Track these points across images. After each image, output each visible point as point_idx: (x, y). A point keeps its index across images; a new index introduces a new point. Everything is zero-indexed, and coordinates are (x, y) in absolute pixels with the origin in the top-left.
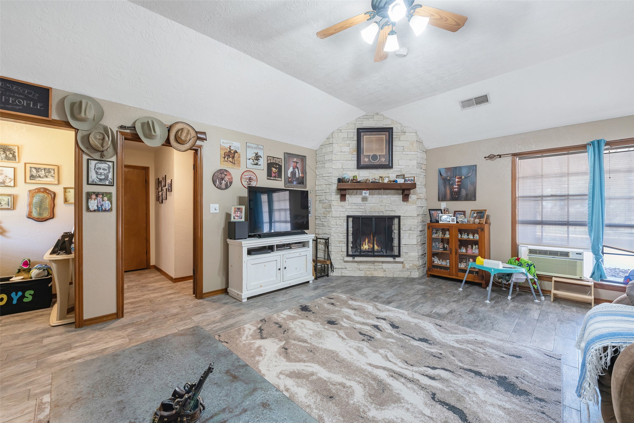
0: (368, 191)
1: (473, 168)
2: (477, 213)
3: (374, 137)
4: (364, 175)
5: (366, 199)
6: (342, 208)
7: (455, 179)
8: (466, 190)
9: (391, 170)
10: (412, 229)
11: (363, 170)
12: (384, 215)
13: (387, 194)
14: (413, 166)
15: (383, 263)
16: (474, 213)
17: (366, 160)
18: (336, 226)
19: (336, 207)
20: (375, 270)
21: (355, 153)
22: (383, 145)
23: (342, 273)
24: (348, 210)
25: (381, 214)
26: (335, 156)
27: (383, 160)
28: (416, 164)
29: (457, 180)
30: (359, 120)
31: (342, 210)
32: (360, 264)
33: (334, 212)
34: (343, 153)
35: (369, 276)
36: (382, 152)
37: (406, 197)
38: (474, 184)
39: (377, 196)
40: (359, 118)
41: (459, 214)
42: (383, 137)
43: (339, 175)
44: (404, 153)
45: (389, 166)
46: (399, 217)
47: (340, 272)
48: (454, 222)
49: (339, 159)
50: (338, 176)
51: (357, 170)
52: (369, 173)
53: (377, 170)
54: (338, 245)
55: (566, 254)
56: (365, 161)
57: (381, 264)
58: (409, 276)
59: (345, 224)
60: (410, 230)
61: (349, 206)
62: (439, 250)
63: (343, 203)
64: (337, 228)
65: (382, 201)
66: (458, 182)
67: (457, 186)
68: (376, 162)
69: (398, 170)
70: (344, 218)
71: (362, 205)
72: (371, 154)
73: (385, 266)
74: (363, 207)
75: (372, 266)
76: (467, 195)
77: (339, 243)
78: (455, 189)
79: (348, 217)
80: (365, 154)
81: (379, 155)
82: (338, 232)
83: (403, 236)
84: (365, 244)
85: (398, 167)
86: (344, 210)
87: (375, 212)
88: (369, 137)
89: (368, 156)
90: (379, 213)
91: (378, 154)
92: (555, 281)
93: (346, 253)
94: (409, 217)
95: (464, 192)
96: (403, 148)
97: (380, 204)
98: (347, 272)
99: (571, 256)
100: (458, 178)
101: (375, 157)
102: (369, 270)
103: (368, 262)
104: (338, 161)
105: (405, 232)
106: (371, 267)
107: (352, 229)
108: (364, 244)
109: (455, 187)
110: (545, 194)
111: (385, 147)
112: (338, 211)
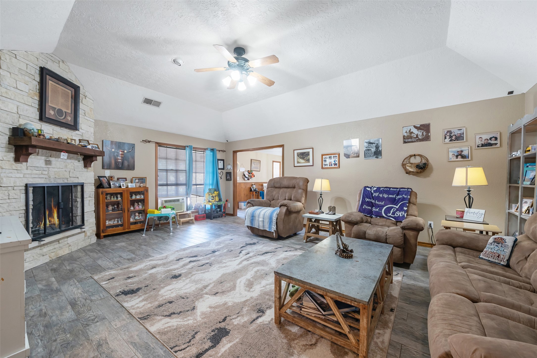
1: (133, 146)
2: (138, 179)
3: (58, 87)
5: (49, 162)
6: (18, 173)
7: (119, 152)
8: (128, 162)
9: (77, 132)
10: (91, 196)
11: (46, 124)
12: (69, 182)
15: (68, 238)
16: (136, 180)
17: (52, 112)
18: (8, 201)
19: (7, 171)
20: (61, 248)
21: (37, 98)
22: (69, 101)
24: (27, 176)
25: (66, 182)
27: (68, 118)
29: (120, 153)
30: (43, 56)
31: (18, 175)
32: (43, 248)
33: (4, 179)
34: (19, 92)
36: (68, 109)
37: (87, 163)
38: (133, 158)
41: (122, 180)
43: (13, 123)
44: (86, 118)
45: (75, 128)
46: (82, 184)
48: (124, 187)
49: (12, 98)
50: (11, 123)
51: (39, 122)
52: (53, 130)
53: (62, 129)
55: (178, 200)
56: (50, 113)
57: (66, 239)
58: (90, 243)
59: (23, 196)
61: (27, 170)
62: (109, 212)
63: (19, 166)
64: (10, 204)
65: (66, 166)
66: (122, 154)
67: (120, 158)
68: (61, 119)
69: (80, 134)
70: (21, 188)
71: (45, 169)
72: (57, 108)
73: (70, 240)
74: (46, 173)
75: (56, 245)
76: (128, 165)
78: (119, 160)
80: (50, 105)
81: (65, 112)
82: (12, 209)
85: (80, 130)
86: (22, 176)
87: (59, 178)
88: (55, 85)
89: (54, 109)
90: (64, 180)
91: (63, 110)
92: (179, 215)
95: (126, 163)
96: (84, 112)
97: (64, 170)
99: (181, 201)
100: (122, 151)
101: (60, 112)
102: (54, 250)
103: (53, 242)
104: (12, 101)
105: (86, 199)
107: (33, 203)
109: (119, 158)
110: (168, 168)
111: (70, 102)
112: (12, 177)
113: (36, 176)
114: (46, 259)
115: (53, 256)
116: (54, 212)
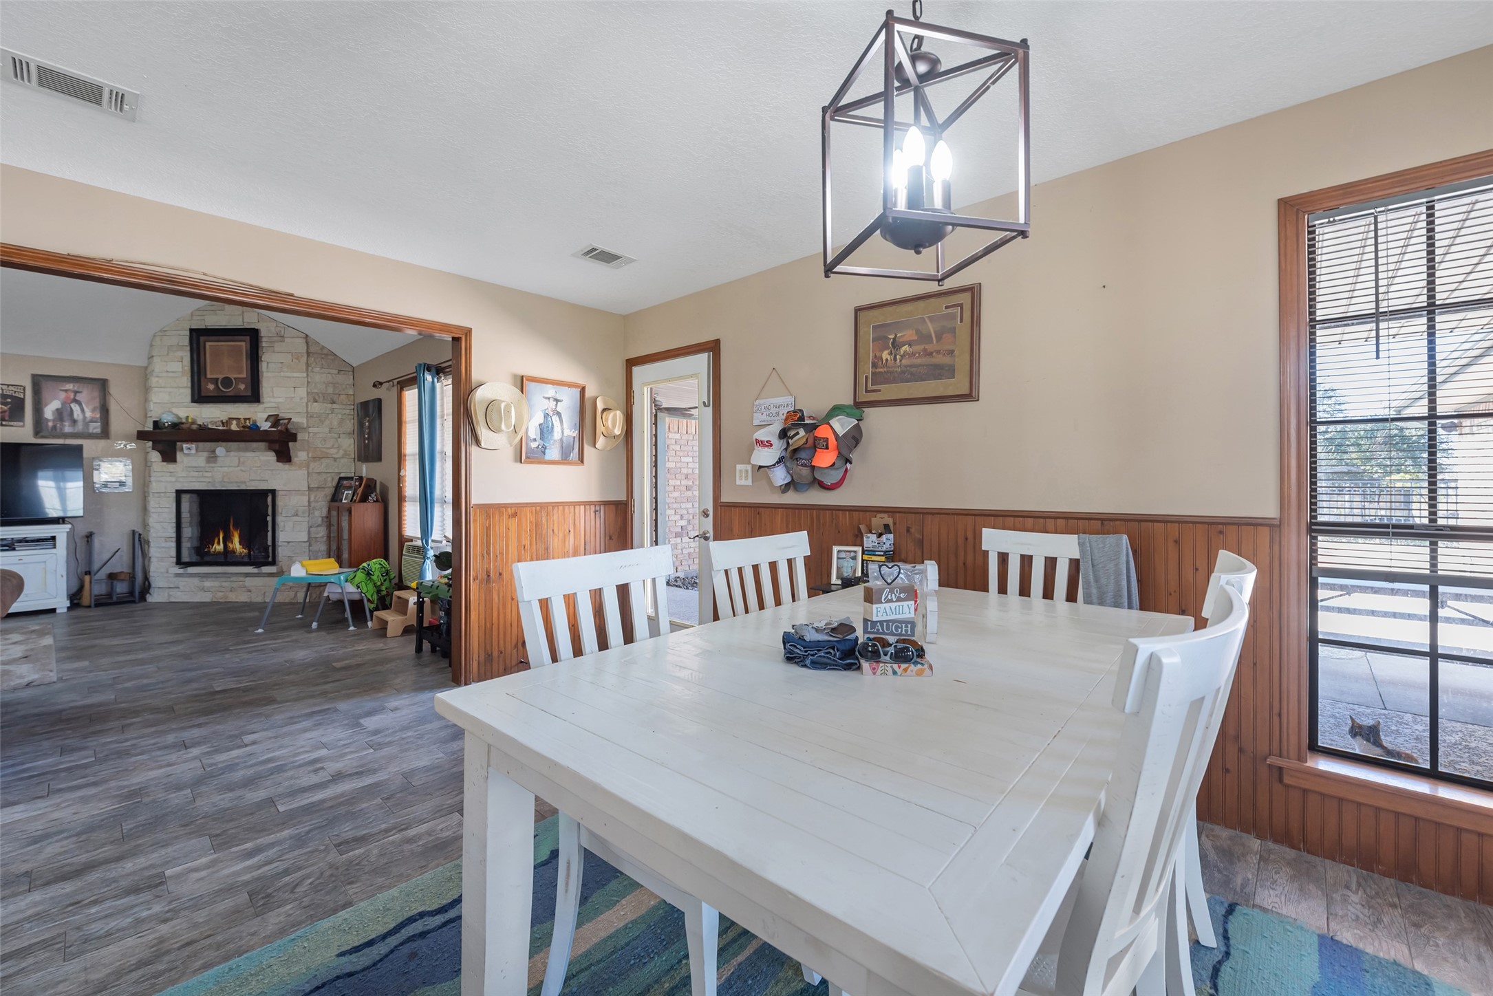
0: (194, 446)
1: (377, 404)
3: (224, 345)
4: (211, 415)
6: (171, 476)
9: (261, 406)
10: (300, 513)
11: (206, 404)
12: (248, 488)
13: (253, 451)
14: (301, 399)
15: (246, 577)
17: (211, 387)
18: (160, 510)
19: (157, 475)
20: (232, 590)
21: (190, 374)
22: (241, 360)
23: (169, 596)
24: (181, 479)
25: (243, 487)
26: (157, 379)
27: (242, 387)
28: (305, 396)
29: (367, 424)
30: (198, 313)
31: (169, 479)
32: (204, 579)
33: (155, 484)
34: (171, 375)
35: (220, 601)
36: (240, 373)
37: (284, 456)
39: (236, 454)
40: (197, 310)
42: (241, 346)
44: (282, 374)
45: (254, 396)
46: (273, 492)
47: (166, 594)
49: (164, 385)
51: (194, 404)
53: (234, 406)
54: (163, 545)
56: (206, 387)
57: (242, 579)
59: (174, 504)
60: (297, 515)
61: (182, 471)
63: (171, 467)
64: (161, 514)
65: (243, 463)
66: (368, 428)
67: (367, 436)
68: (229, 391)
69: (274, 405)
70: (172, 495)
71: (207, 469)
72: (221, 377)
73: (249, 582)
74: (209, 474)
77: (166, 541)
78: (366, 442)
79: (179, 493)
80: (209, 376)
81: (235, 378)
82: (163, 520)
83: (284, 526)
84: (219, 543)
85: (272, 400)
86: (173, 479)
87: (231, 483)
88: (216, 346)
89: (215, 381)
90: (239, 484)
91: (232, 376)
93: (175, 560)
94: (294, 492)
96: (280, 365)
97: (240, 468)
98: (179, 594)
100: (368, 421)
101: (227, 382)
102: (222, 589)
103: (218, 575)
104: (162, 389)
105: (288, 519)
106: (225, 584)
107: (188, 515)
108: (216, 541)
111: (245, 363)
112: (162, 481)
113: (194, 480)
114: (206, 598)
115: (219, 597)
116: (233, 535)
